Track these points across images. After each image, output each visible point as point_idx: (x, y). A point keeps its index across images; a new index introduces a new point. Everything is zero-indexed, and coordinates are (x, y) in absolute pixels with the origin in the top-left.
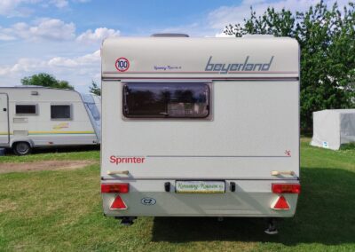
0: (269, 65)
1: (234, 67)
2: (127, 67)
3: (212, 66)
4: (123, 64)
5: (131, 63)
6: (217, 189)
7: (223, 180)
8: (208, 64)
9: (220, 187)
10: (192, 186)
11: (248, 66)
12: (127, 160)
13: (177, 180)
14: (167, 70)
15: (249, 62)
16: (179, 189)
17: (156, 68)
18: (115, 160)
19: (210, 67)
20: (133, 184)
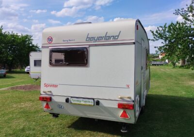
0: (118, 36)
1: (100, 38)
2: (52, 41)
3: (89, 39)
4: (50, 39)
5: (54, 39)
6: (90, 104)
7: (93, 99)
8: (87, 38)
9: (91, 103)
10: (78, 101)
11: (107, 38)
12: (51, 86)
13: (72, 97)
14: (69, 42)
15: (107, 35)
16: (72, 102)
17: (64, 41)
18: (46, 86)
19: (88, 39)
20: (53, 97)
